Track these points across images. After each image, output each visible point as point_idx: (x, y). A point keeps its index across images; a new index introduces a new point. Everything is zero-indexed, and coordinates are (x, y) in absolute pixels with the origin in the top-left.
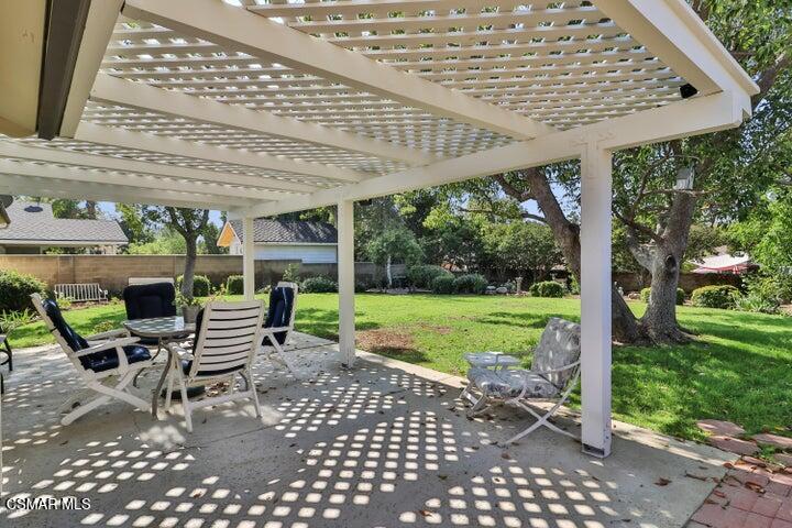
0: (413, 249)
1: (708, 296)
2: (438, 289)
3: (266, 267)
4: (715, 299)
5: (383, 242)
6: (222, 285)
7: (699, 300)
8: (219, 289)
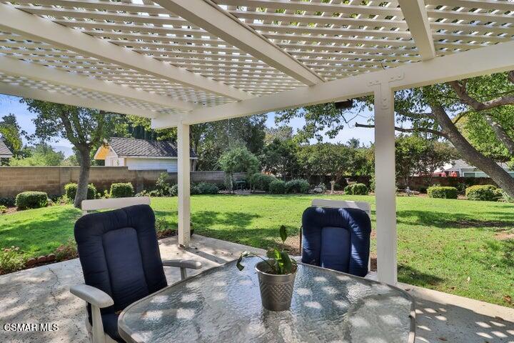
0: (253, 161)
1: (481, 192)
2: (274, 190)
3: (139, 176)
4: (487, 195)
5: (232, 157)
6: (106, 191)
7: (474, 196)
8: (103, 194)
